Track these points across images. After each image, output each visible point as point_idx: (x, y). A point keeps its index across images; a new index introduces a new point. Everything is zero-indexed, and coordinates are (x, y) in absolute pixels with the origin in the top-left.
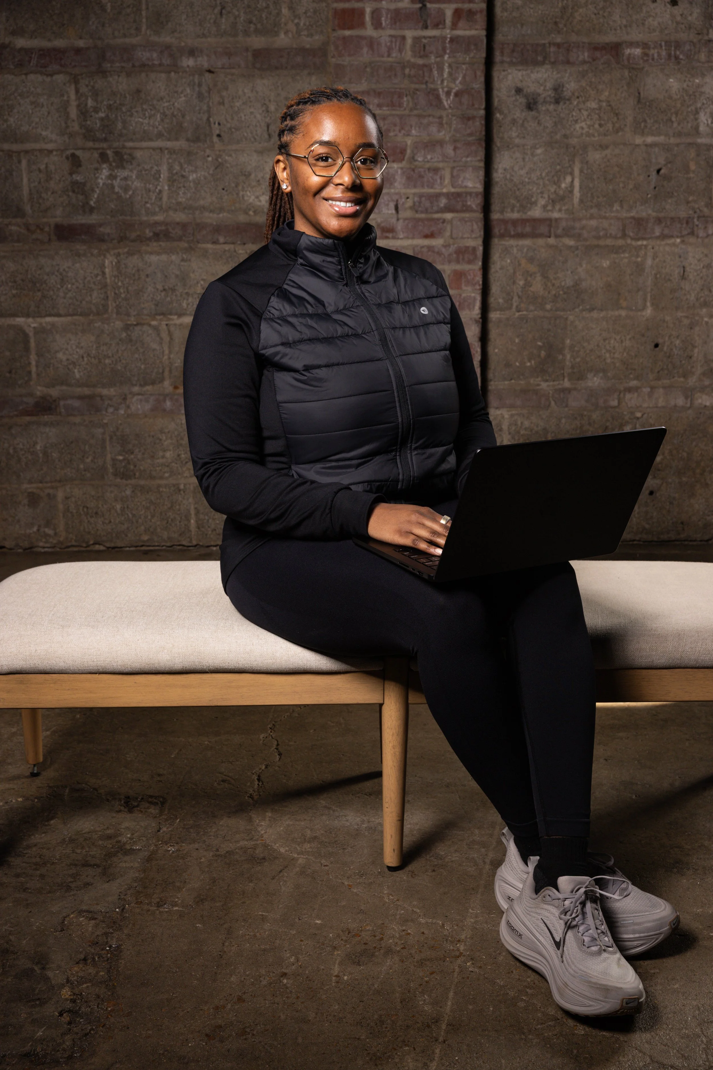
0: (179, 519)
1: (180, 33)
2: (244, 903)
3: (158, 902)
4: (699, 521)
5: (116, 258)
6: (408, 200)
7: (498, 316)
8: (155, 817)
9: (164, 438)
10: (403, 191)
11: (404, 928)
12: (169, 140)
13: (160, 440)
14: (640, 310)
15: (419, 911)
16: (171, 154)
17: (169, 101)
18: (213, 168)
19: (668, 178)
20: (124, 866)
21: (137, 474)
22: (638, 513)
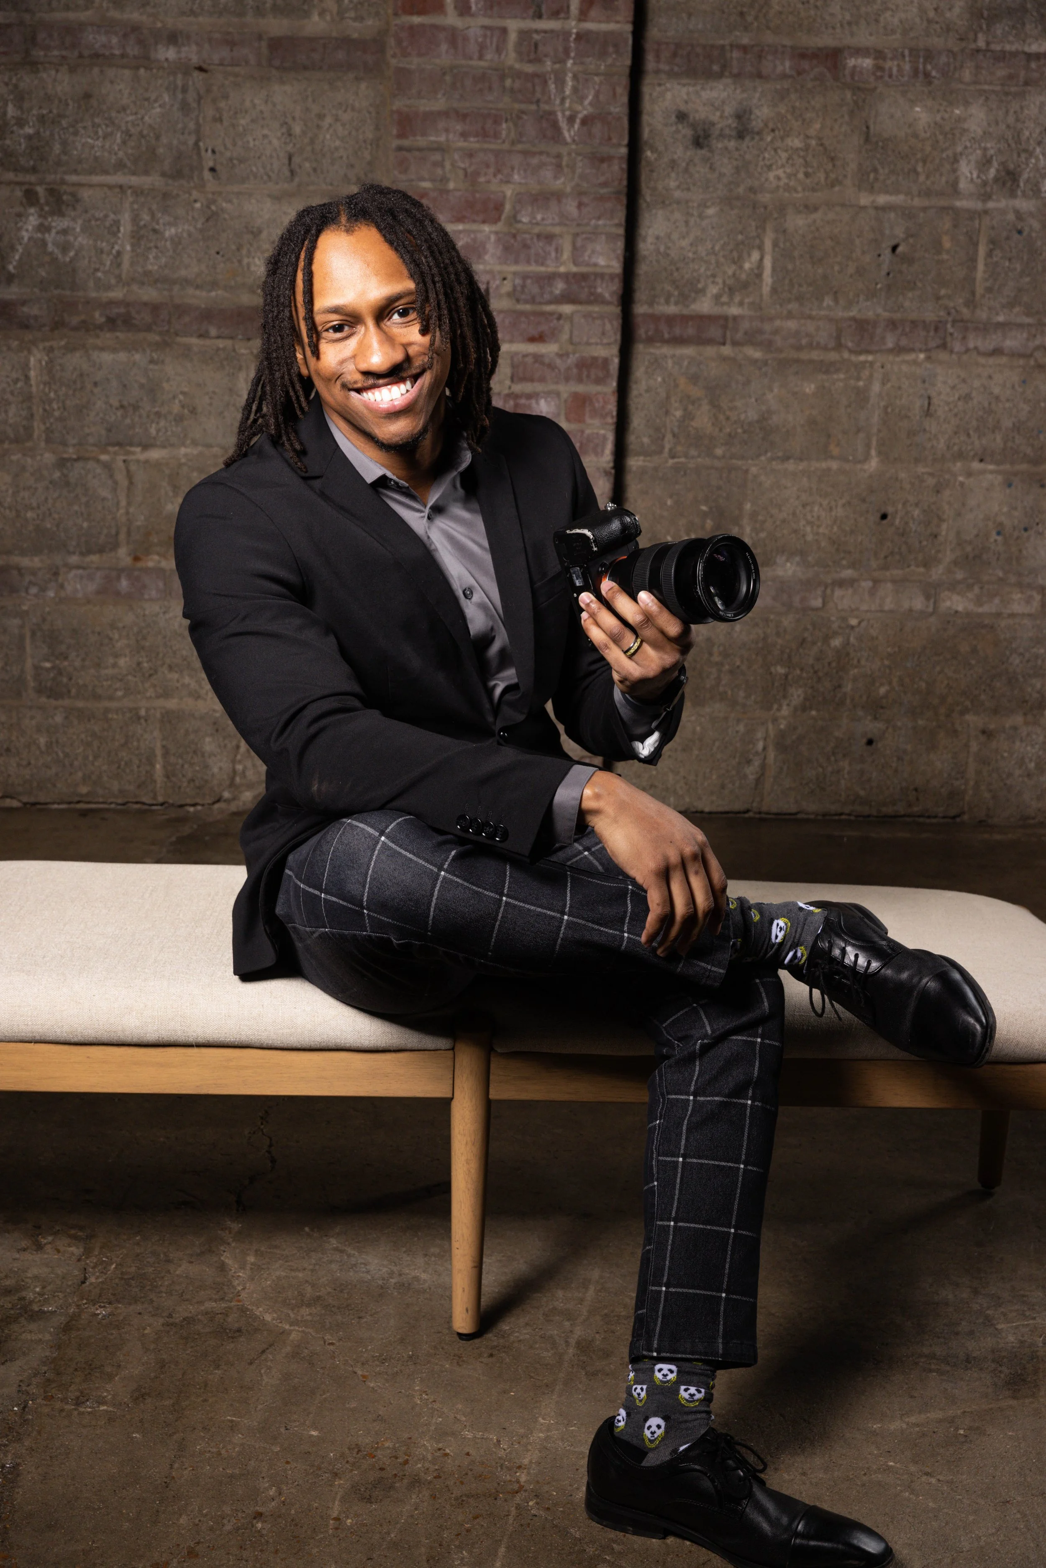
0: (137, 762)
1: (154, 7)
2: (205, 1400)
3: (78, 1398)
4: (942, 787)
5: (48, 355)
6: (505, 282)
7: (640, 463)
8: (79, 1260)
9: (116, 636)
10: (498, 268)
11: (440, 1445)
12: (134, 173)
13: (111, 639)
14: (860, 462)
15: (464, 1419)
16: (137, 195)
17: (136, 114)
18: (202, 220)
19: (908, 260)
20: (29, 1337)
21: (73, 691)
22: (849, 773)
